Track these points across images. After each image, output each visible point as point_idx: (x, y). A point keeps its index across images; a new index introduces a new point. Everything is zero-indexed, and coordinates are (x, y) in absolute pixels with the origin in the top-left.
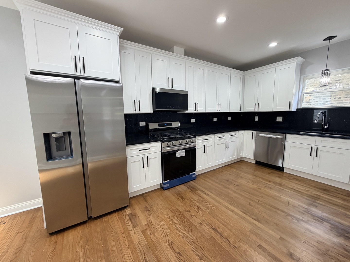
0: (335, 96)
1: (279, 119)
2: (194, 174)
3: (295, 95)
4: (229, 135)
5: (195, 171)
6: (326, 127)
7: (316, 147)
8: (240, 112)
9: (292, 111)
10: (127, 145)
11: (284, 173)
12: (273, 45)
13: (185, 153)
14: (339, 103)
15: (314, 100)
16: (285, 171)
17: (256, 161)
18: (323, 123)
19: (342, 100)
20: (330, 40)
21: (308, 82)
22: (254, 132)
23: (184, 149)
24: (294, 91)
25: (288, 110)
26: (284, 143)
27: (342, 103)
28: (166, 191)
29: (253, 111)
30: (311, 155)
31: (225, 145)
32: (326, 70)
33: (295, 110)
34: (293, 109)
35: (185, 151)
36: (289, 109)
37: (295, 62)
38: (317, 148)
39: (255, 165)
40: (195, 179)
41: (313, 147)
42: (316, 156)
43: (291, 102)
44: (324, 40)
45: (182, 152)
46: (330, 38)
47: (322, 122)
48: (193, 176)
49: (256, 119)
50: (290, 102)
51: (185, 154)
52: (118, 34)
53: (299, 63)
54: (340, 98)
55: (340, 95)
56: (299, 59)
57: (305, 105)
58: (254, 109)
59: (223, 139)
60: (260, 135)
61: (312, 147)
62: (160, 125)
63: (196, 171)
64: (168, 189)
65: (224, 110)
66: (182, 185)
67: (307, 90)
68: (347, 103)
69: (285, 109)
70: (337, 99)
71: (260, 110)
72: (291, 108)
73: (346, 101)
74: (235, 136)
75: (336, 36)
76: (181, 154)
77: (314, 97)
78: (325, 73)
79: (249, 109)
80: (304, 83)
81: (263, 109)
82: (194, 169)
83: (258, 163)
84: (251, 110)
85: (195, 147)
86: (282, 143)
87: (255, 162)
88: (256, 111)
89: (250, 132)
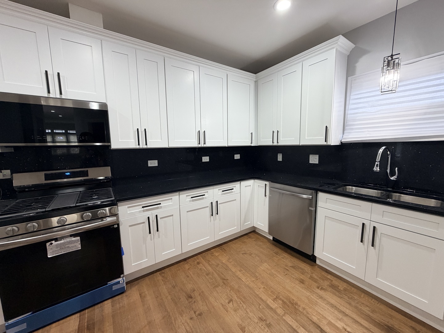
1: (314, 159)
2: (117, 283)
4: (219, 190)
6: (392, 178)
7: (373, 225)
8: (252, 145)
9: (332, 144)
13: (80, 242)
16: (318, 262)
17: (273, 238)
18: (388, 171)
22: (267, 183)
23: (75, 235)
25: (325, 143)
26: (314, 209)
29: (269, 143)
30: (362, 241)
31: (208, 210)
32: (391, 56)
33: (338, 143)
34: (334, 141)
35: (79, 238)
36: (326, 141)
37: (334, 48)
38: (374, 227)
39: (271, 243)
40: (122, 293)
42: (373, 245)
43: (329, 128)
45: (70, 243)
47: (387, 169)
48: (115, 288)
49: (280, 158)
50: (326, 127)
51: (80, 246)
53: (343, 51)
56: (341, 41)
58: (272, 140)
59: (203, 198)
61: (363, 224)
62: (47, 177)
63: (124, 274)
71: (280, 144)
72: (328, 139)
74: (232, 190)
76: (64, 247)
78: (389, 62)
81: (285, 140)
82: (118, 273)
83: (276, 240)
84: (268, 141)
85: (116, 226)
86: (310, 208)
88: (275, 144)
89: (263, 183)
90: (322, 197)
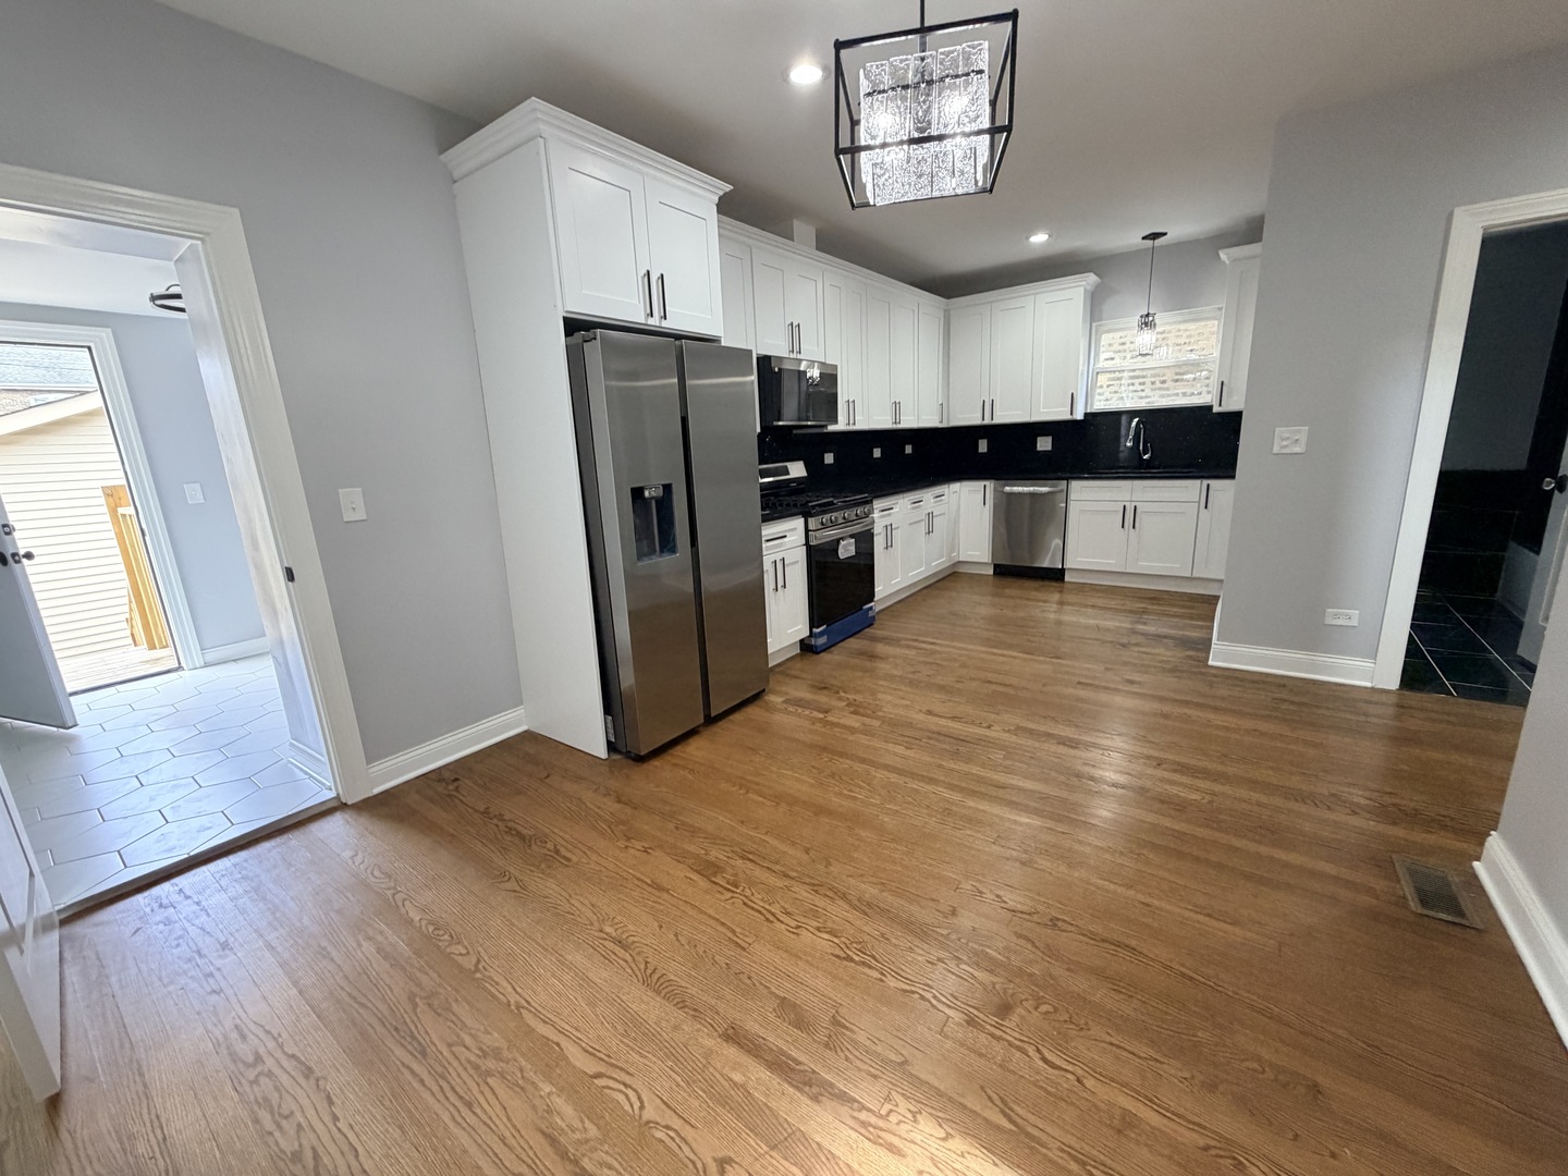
0: (1155, 376)
1: (1044, 444)
2: (871, 608)
3: (1082, 374)
4: (932, 495)
5: (872, 601)
6: (1146, 457)
7: (1133, 504)
8: (940, 426)
9: (1076, 419)
10: (763, 522)
11: (1066, 585)
12: (1039, 238)
13: (855, 546)
14: (1163, 396)
15: (1108, 386)
16: (1067, 578)
17: (996, 567)
18: (1141, 448)
19: (1168, 389)
20: (1154, 239)
21: (1105, 339)
22: (987, 483)
23: (852, 536)
24: (1081, 368)
25: (1068, 417)
26: (1064, 505)
27: (1169, 396)
28: (822, 654)
29: (978, 422)
30: (1123, 526)
31: (923, 528)
32: (1148, 315)
33: (1082, 417)
34: (1079, 416)
35: (853, 540)
36: (1071, 414)
37: (1081, 286)
38: (1135, 508)
39: (991, 578)
40: (872, 624)
41: (1127, 504)
42: (1134, 528)
43: (1074, 394)
44: (1143, 238)
45: (849, 544)
46: (1155, 236)
47: (1140, 445)
48: (871, 614)
49: (983, 446)
50: (1072, 391)
51: (854, 551)
52: (716, 199)
53: (1089, 288)
54: (1164, 382)
55: (1164, 375)
56: (1092, 278)
57: (1099, 405)
58: (980, 415)
59: (921, 506)
60: (1008, 489)
61: (1125, 507)
63: (876, 599)
64: (826, 648)
65: (909, 421)
66: (852, 640)
67: (1102, 364)
68: (1177, 395)
69: (1061, 414)
70: (1158, 385)
71: (997, 421)
72: (1074, 411)
73: (1176, 391)
74: (943, 497)
75: (1165, 234)
76: (847, 550)
77: (1109, 379)
78: (1147, 322)
79: (967, 415)
80: (1098, 341)
81: (1005, 416)
82: (871, 596)
83: (1001, 571)
84: (972, 418)
85: (872, 531)
86: (1061, 504)
87: (991, 572)
88: (987, 421)
89: (979, 484)
90: (1075, 484)
